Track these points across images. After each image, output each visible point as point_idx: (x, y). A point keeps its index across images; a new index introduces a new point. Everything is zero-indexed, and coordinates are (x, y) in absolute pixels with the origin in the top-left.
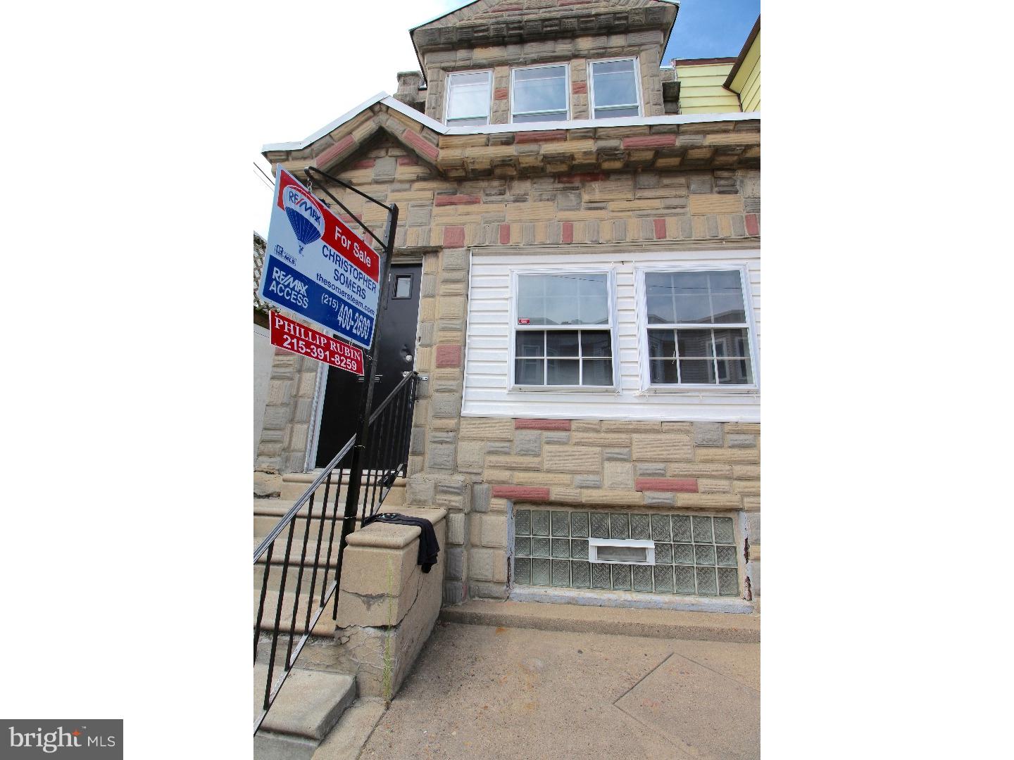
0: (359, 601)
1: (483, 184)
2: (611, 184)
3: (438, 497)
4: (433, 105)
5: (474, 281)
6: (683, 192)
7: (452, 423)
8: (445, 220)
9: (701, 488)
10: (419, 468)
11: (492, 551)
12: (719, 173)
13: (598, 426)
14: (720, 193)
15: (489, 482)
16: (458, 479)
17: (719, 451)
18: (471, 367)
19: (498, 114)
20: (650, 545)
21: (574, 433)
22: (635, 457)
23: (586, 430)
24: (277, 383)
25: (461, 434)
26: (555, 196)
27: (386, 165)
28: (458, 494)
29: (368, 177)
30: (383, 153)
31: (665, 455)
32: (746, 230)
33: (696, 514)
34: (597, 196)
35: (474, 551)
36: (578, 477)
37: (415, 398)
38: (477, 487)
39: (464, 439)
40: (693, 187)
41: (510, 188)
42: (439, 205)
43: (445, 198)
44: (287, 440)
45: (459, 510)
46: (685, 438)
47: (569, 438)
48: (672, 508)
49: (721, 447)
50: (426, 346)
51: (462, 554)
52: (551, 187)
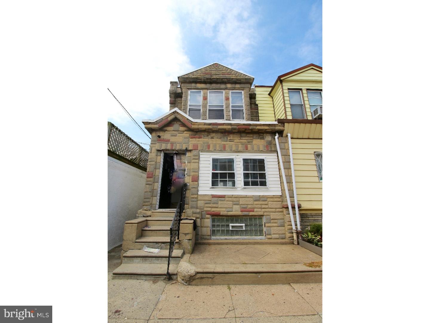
0: (184, 235)
1: (203, 133)
2: (235, 136)
3: (193, 215)
4: (185, 100)
5: (201, 159)
6: (252, 138)
7: (196, 196)
8: (193, 142)
9: (255, 211)
10: (187, 208)
11: (206, 228)
12: (260, 134)
13: (232, 197)
14: (260, 139)
15: (205, 211)
16: (198, 210)
17: (259, 202)
18: (200, 182)
19: (204, 104)
20: (244, 225)
21: (226, 198)
22: (240, 204)
23: (229, 197)
24: (147, 186)
25: (198, 199)
26: (221, 137)
27: (176, 126)
28: (198, 214)
29: (172, 129)
30: (176, 123)
31: (247, 203)
32: (266, 148)
33: (254, 217)
34: (232, 138)
35: (202, 228)
36: (227, 209)
37: (186, 190)
38: (203, 212)
39: (199, 200)
40: (254, 137)
41: (210, 135)
42: (191, 138)
43: (193, 136)
44: (151, 201)
45: (198, 218)
46: (252, 199)
47: (225, 199)
48: (249, 216)
49: (259, 201)
50: (189, 176)
51: (199, 228)
52: (220, 135)
